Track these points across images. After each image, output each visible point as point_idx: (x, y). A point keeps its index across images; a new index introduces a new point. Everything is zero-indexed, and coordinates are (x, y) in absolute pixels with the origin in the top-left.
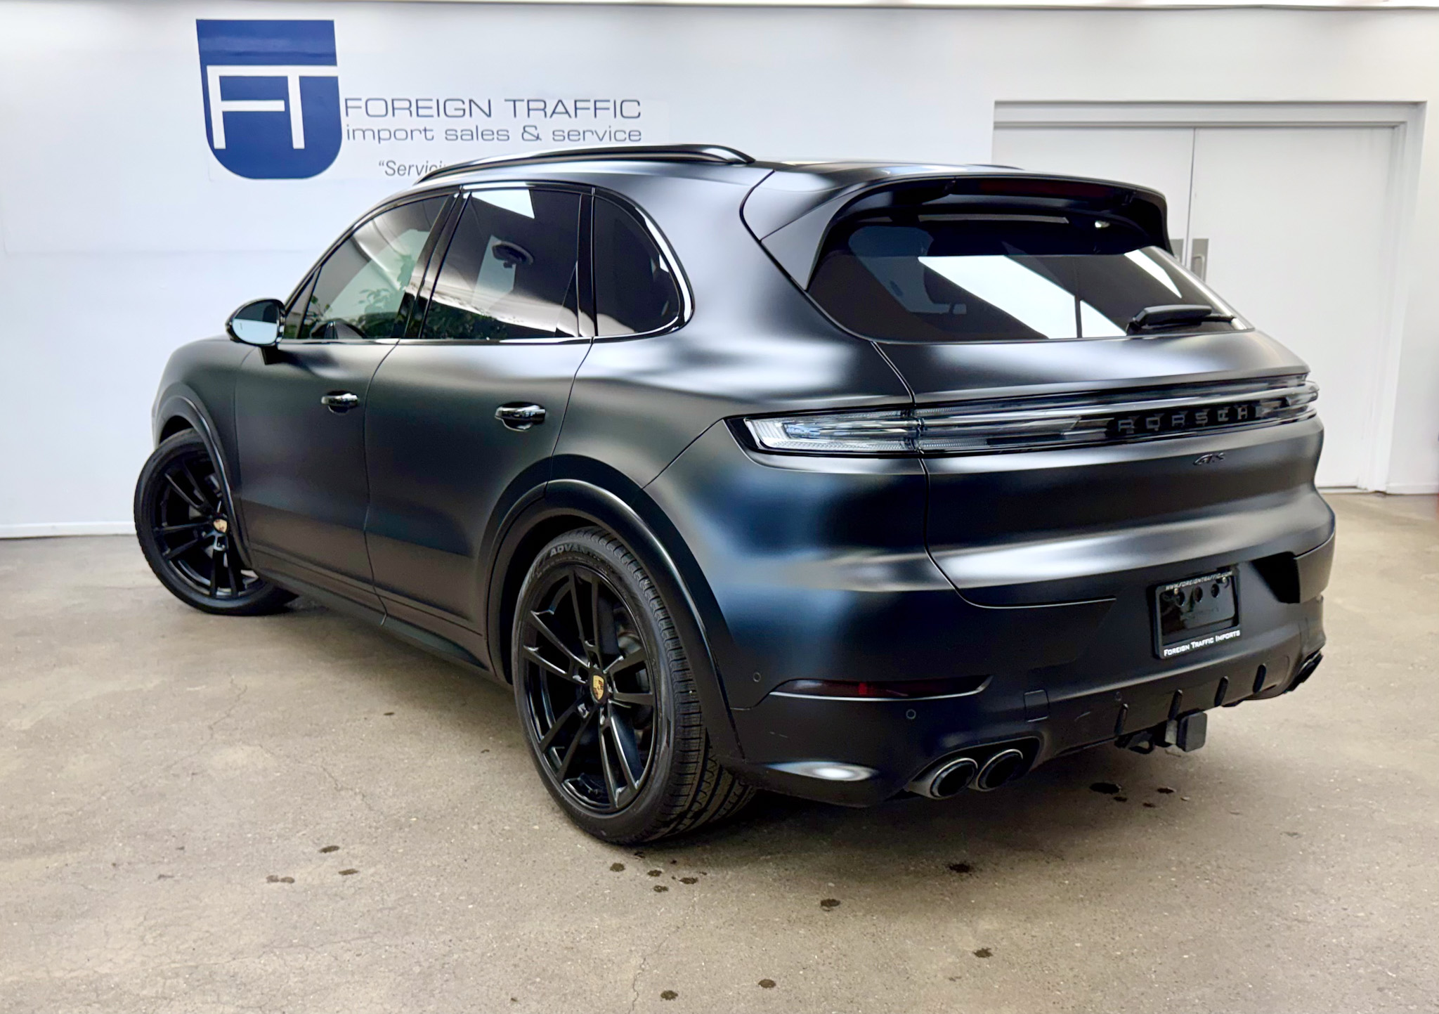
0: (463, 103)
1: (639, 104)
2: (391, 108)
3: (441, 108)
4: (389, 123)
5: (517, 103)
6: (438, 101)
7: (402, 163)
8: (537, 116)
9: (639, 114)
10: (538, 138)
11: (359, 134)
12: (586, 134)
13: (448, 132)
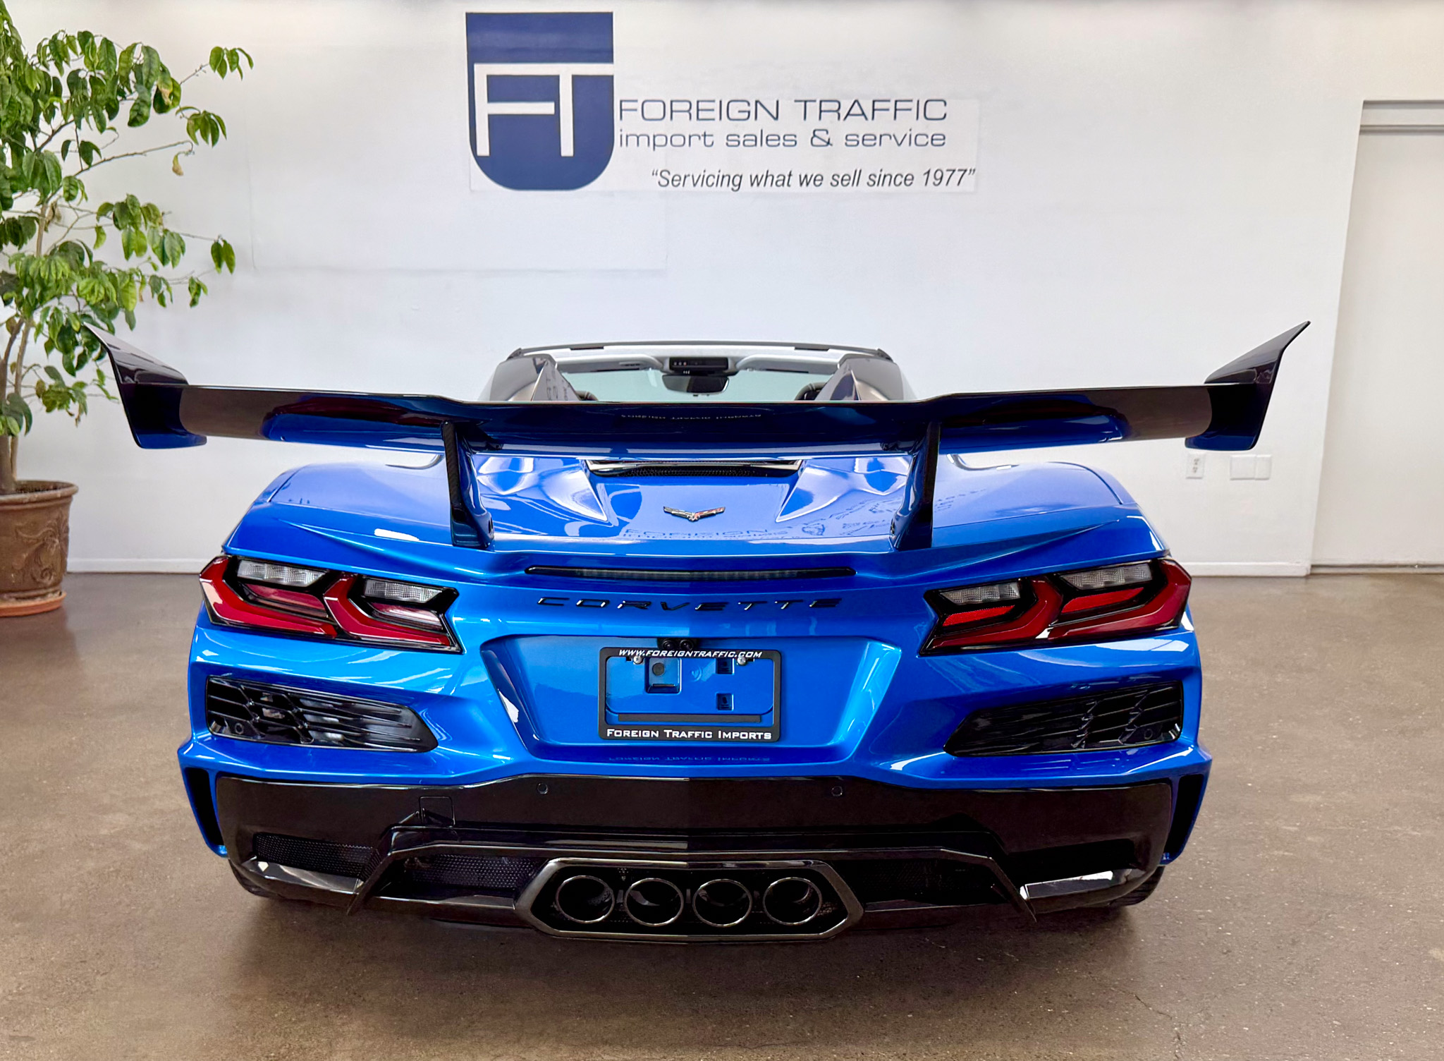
0: (749, 104)
1: (945, 104)
2: (669, 110)
3: (724, 111)
4: (665, 127)
5: (808, 103)
6: (721, 102)
7: (677, 173)
8: (829, 118)
9: (945, 115)
10: (828, 143)
11: (633, 140)
12: (883, 138)
13: (730, 138)
